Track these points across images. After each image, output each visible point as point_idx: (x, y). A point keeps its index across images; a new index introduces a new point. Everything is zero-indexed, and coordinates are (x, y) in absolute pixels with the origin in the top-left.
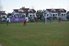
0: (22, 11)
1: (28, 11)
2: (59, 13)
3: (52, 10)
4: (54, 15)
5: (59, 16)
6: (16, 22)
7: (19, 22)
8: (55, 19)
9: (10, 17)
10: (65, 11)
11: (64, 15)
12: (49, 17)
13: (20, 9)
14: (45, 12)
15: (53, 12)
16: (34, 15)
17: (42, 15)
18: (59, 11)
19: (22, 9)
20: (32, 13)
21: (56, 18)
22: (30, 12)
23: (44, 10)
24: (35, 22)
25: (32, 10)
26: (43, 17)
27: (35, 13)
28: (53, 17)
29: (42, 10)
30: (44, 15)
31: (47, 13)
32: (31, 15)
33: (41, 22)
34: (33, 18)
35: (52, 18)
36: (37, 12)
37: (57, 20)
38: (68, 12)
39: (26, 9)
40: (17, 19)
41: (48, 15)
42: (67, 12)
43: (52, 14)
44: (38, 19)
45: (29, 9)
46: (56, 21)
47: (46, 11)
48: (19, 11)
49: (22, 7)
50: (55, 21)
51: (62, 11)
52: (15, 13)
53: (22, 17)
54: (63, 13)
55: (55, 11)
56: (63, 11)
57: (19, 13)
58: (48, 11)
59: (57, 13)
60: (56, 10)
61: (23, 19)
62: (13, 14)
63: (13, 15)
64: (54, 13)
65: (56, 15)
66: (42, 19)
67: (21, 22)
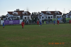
0: (17, 13)
1: (23, 13)
2: (55, 16)
3: (47, 13)
4: (50, 17)
5: (54, 18)
6: (10, 25)
7: (13, 24)
8: (51, 22)
9: (4, 19)
10: (61, 13)
11: (60, 18)
12: (44, 19)
13: (15, 11)
14: (40, 15)
15: (48, 14)
16: (29, 18)
17: (37, 18)
18: (55, 13)
19: (17, 11)
20: (27, 15)
21: (51, 20)
22: (24, 14)
23: (39, 12)
24: (30, 24)
25: (27, 13)
26: (38, 19)
27: (30, 16)
28: (49, 20)
29: (37, 13)
30: (39, 17)
31: (42, 15)
32: (25, 18)
33: (36, 24)
34: (27, 21)
35: (47, 20)
36: (31, 14)
37: (52, 22)
38: (64, 14)
39: (20, 11)
40: (11, 22)
41: (43, 17)
42: (62, 14)
43: (48, 16)
44: (33, 21)
45: (23, 11)
46: (52, 24)
47: (41, 13)
48: (13, 13)
49: (17, 10)
50: (50, 24)
51: (57, 14)
52: (10, 16)
53: (17, 19)
54: (59, 16)
55: (50, 13)
56: (59, 13)
57: (14, 15)
58: (43, 14)
59: (52, 16)
60: (52, 12)
61: (17, 22)
62: (8, 16)
63: (8, 18)
64: (49, 16)
65: (52, 17)
66: (37, 21)
67: (16, 25)
